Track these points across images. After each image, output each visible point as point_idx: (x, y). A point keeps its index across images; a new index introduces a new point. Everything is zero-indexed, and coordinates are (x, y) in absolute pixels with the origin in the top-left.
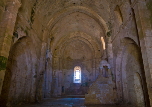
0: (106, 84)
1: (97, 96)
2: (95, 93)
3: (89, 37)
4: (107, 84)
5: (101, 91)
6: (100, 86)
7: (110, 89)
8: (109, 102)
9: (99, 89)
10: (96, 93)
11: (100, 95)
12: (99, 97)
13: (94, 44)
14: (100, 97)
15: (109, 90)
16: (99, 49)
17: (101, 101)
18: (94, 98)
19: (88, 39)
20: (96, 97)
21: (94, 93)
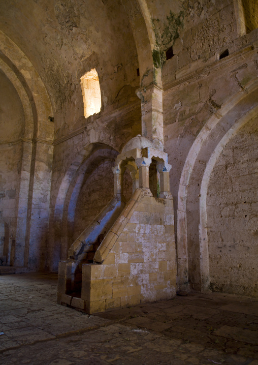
0: (159, 226)
1: (134, 272)
2: (126, 262)
3: (24, 61)
4: (161, 224)
5: (145, 250)
6: (142, 231)
7: (168, 245)
8: (164, 290)
9: (140, 245)
10: (129, 261)
11: (140, 266)
12: (137, 277)
13: (37, 92)
14: (143, 276)
15: (164, 249)
16: (52, 115)
17: (143, 290)
18: (122, 282)
19: (22, 67)
20: (130, 277)
21: (123, 258)
